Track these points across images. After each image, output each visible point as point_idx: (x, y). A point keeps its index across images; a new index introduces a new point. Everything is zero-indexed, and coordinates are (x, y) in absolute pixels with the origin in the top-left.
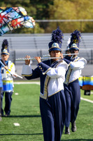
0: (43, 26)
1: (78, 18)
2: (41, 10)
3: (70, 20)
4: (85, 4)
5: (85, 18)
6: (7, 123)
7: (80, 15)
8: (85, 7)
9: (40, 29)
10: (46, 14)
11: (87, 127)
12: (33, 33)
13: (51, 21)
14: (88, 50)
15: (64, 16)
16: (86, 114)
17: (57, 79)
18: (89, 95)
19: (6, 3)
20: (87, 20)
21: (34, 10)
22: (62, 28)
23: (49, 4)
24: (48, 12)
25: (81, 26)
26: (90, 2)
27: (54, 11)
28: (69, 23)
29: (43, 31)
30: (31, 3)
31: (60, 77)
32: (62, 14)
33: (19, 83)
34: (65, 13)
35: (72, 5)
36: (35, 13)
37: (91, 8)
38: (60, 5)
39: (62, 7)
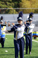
0: (17, 11)
1: (32, 7)
2: (16, 4)
3: (28, 8)
4: (34, 2)
5: (34, 7)
6: (2, 51)
7: (32, 6)
8: (34, 3)
9: (16, 12)
10: (18, 6)
11: (35, 52)
12: (13, 14)
13: (20, 9)
14: (36, 20)
15: (26, 6)
16: (35, 47)
17: (21, 32)
18: (36, 39)
19: (2, 1)
20: (35, 8)
21: (13, 4)
22: (25, 12)
23: (19, 2)
24: (19, 5)
25: (33, 10)
26: (36, 1)
27: (22, 5)
28: (28, 9)
29: (17, 13)
30: (12, 1)
31: (22, 31)
32: (25, 6)
33: (7, 34)
34: (26, 5)
35: (29, 2)
36: (14, 5)
37: (37, 3)
38: (24, 2)
39: (25, 3)
